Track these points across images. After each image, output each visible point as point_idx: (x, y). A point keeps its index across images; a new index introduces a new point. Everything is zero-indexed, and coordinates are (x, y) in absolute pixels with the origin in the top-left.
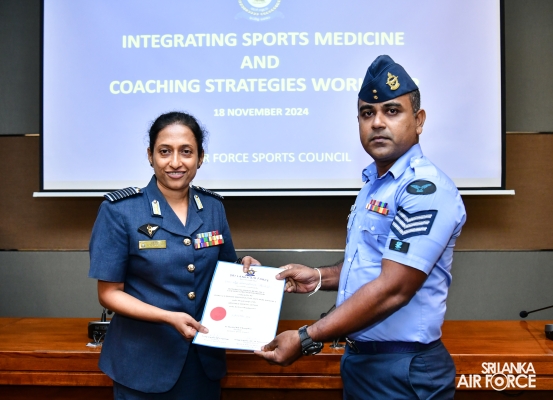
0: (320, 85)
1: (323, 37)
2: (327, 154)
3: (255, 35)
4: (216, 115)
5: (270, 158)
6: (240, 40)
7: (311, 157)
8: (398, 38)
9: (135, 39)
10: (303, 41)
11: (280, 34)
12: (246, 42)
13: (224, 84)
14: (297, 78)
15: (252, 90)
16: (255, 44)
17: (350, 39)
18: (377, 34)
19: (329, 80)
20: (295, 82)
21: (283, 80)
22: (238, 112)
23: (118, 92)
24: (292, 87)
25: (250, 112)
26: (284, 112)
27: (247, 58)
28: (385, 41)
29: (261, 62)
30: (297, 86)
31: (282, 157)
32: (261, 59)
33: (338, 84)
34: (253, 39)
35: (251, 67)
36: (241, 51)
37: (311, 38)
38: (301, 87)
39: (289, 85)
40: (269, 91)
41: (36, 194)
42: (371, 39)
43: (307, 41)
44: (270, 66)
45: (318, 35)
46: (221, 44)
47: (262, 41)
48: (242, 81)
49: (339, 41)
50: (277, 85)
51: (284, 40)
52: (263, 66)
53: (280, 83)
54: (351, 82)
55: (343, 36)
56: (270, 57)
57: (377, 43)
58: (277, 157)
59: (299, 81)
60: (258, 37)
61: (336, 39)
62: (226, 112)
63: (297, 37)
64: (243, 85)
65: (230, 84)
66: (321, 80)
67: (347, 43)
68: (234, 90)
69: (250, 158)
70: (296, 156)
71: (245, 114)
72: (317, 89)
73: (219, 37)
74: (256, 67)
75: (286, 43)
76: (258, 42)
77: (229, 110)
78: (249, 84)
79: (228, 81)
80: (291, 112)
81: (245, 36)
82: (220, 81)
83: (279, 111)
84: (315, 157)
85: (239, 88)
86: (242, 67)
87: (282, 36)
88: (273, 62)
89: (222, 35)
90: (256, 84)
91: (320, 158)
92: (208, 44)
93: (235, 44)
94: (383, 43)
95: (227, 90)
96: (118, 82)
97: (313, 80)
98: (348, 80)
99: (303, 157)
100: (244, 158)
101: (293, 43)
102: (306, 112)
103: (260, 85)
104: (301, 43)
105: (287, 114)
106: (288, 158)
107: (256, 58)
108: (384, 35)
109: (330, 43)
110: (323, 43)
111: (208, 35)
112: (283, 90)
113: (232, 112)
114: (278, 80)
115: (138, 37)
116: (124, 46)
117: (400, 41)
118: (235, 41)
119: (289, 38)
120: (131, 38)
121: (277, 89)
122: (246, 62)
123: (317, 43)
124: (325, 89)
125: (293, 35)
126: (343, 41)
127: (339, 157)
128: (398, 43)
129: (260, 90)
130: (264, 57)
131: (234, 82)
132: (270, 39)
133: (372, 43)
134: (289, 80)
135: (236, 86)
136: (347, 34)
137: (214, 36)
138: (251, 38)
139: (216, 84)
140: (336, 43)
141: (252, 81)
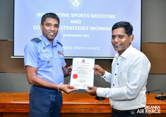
0: (92, 28)
1: (93, 15)
2: (94, 48)
3: (74, 14)
4: (63, 36)
5: (78, 48)
6: (70, 15)
7: (89, 48)
8: (113, 16)
9: (41, 14)
10: (88, 16)
11: (81, 14)
12: (72, 16)
13: (66, 28)
14: (86, 26)
15: (74, 29)
16: (74, 17)
17: (101, 16)
18: (108, 15)
19: (95, 27)
20: (85, 28)
21: (82, 27)
22: (70, 35)
23: (36, 29)
24: (84, 29)
25: (73, 35)
26: (82, 36)
27: (72, 20)
28: (110, 17)
29: (76, 22)
30: (86, 29)
31: (82, 48)
32: (76, 21)
33: (97, 28)
34: (74, 15)
35: (73, 23)
36: (71, 18)
37: (90, 15)
38: (87, 29)
39: (84, 28)
40: (78, 30)
41: (12, 57)
42: (106, 16)
43: (89, 16)
44: (78, 23)
45: (92, 15)
46: (65, 16)
47: (76, 16)
48: (71, 27)
49: (98, 17)
50: (80, 28)
51: (83, 16)
52: (77, 23)
53: (81, 28)
54: (101, 28)
55: (99, 15)
56: (78, 21)
57: (108, 17)
58: (80, 48)
59: (86, 27)
60: (75, 15)
61: (97, 16)
62: (66, 35)
63: (86, 15)
64: (71, 28)
65: (67, 28)
66: (93, 27)
67: (100, 17)
68: (68, 29)
69: (73, 48)
70: (85, 48)
71: (72, 36)
72: (91, 29)
73: (64, 14)
74: (75, 23)
75: (83, 17)
76: (75, 16)
77: (67, 35)
78: (72, 28)
79: (67, 27)
80: (84, 36)
81: (72, 14)
82: (64, 27)
83: (81, 35)
84: (91, 48)
85: (70, 29)
86: (71, 23)
87: (82, 15)
88: (79, 22)
89: (65, 14)
90: (75, 28)
91: (92, 49)
92: (61, 16)
93: (69, 16)
94: (109, 18)
95: (67, 29)
96: (36, 26)
97: (90, 27)
98: (100, 27)
99: (87, 48)
100: (71, 48)
101: (85, 17)
102: (88, 36)
103: (76, 28)
104: (87, 17)
105: (83, 36)
106: (83, 48)
107: (75, 21)
108: (110, 15)
109: (95, 17)
110: (93, 17)
111: (61, 14)
112: (82, 29)
113: (68, 35)
114: (81, 27)
115: (42, 14)
116: (38, 16)
117: (114, 17)
118: (69, 15)
119: (84, 15)
120: (39, 14)
121: (80, 29)
122: (72, 22)
123: (91, 17)
124: (94, 30)
125: (85, 14)
126: (99, 17)
127: (97, 48)
128: (113, 18)
129: (76, 29)
130: (77, 20)
131: (68, 27)
132: (79, 15)
133: (106, 18)
134: (84, 27)
135: (69, 28)
136: (100, 15)
137: (63, 14)
138: (73, 15)
139: (63, 28)
140: (97, 17)
141: (74, 27)
